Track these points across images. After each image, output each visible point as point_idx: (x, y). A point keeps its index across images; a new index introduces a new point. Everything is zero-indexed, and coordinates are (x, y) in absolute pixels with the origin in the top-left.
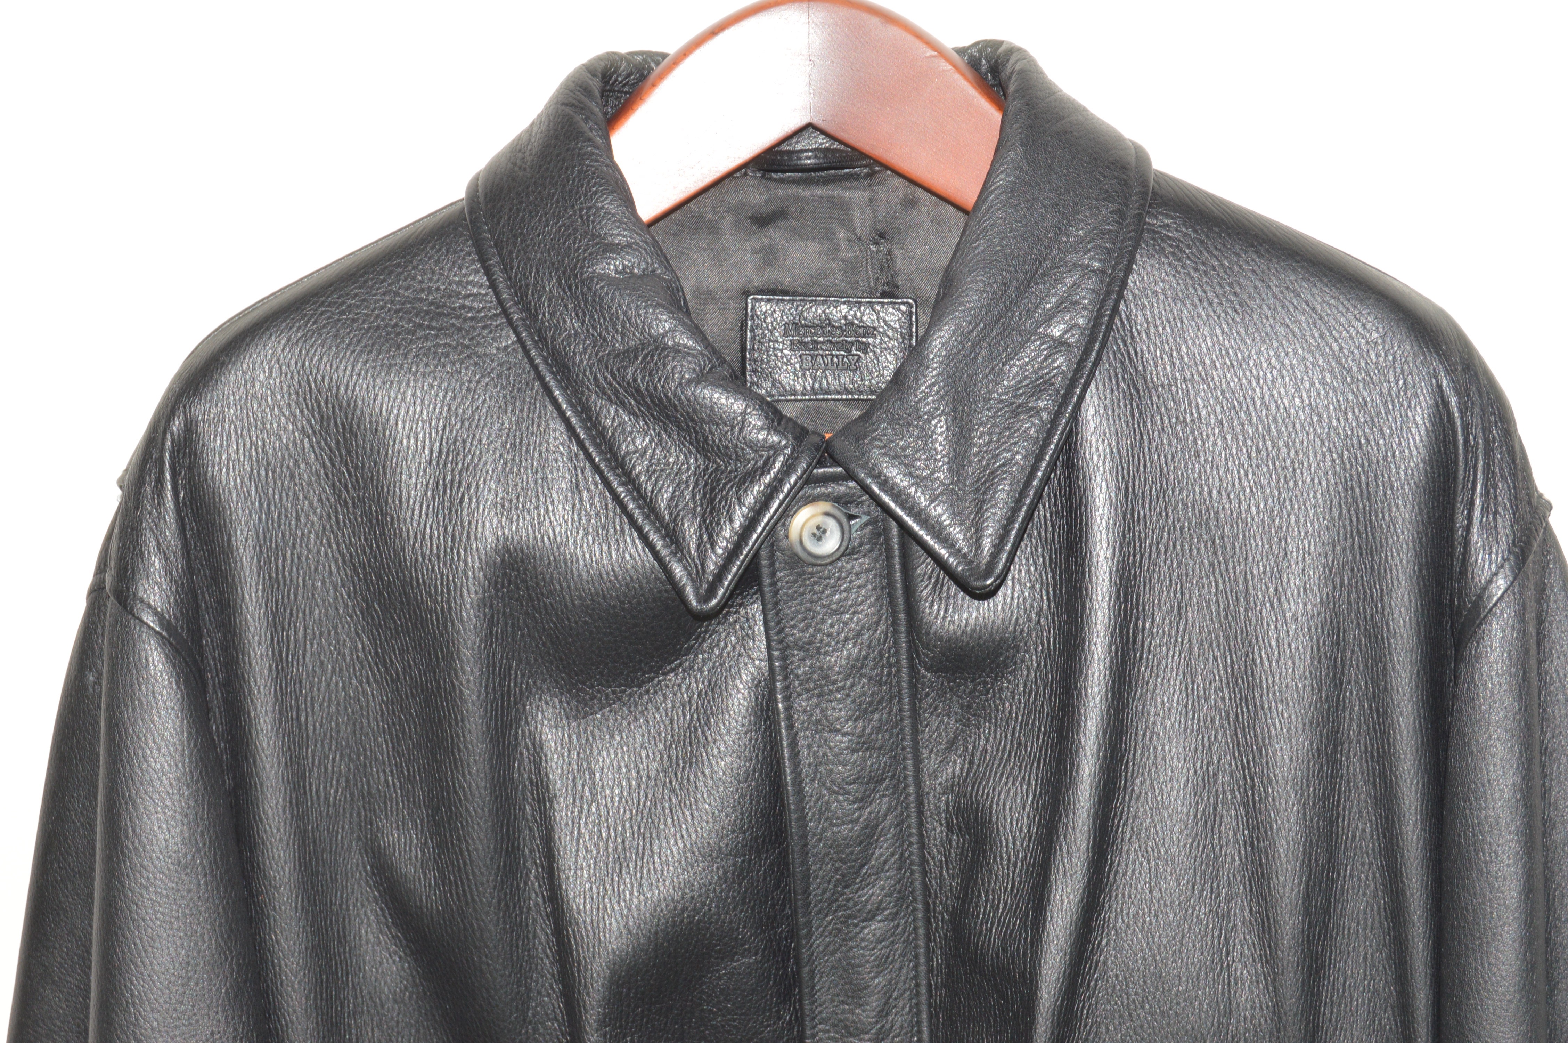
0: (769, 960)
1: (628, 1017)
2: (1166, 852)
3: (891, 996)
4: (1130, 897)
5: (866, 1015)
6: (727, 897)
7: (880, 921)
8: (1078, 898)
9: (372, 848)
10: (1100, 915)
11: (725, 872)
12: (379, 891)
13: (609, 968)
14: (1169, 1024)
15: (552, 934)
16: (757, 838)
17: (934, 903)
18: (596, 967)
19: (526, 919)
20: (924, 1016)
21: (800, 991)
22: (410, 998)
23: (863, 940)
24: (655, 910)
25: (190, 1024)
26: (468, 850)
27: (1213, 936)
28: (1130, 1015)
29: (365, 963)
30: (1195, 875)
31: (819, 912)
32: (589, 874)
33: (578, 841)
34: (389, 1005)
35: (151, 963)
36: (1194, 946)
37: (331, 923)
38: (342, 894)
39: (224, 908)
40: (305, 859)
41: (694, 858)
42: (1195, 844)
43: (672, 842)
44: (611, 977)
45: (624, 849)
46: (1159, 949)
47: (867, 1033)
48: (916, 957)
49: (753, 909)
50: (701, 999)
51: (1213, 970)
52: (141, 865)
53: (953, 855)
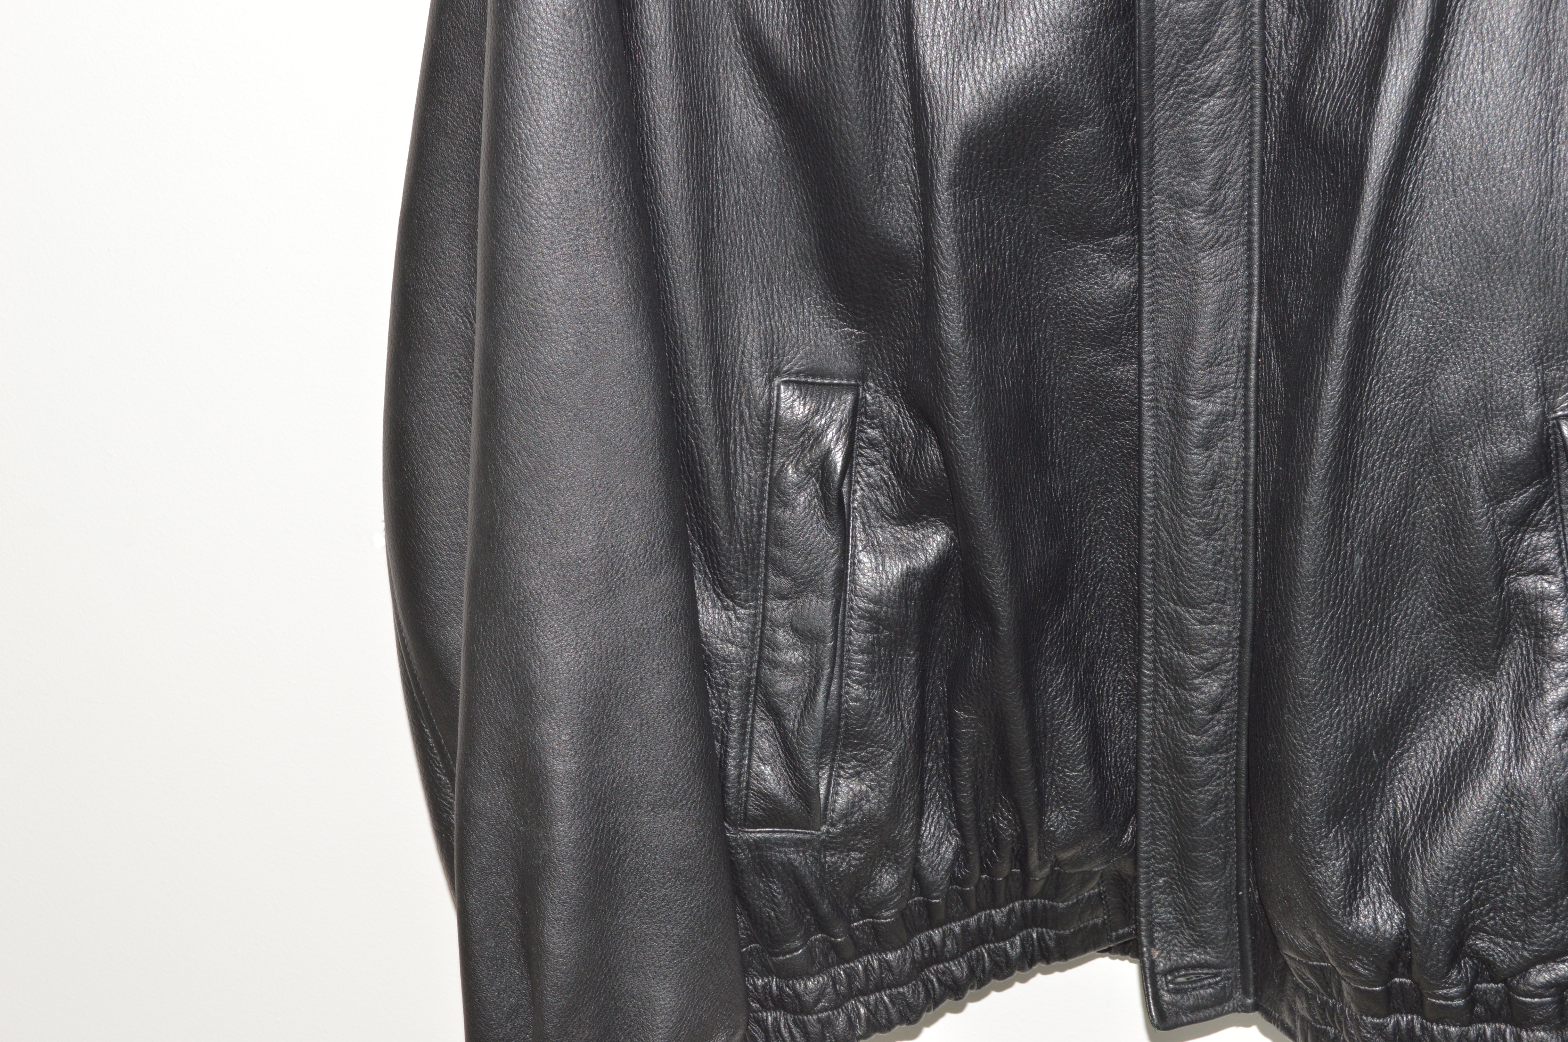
0: (1111, 131)
1: (976, 179)
2: (1501, 34)
3: (1225, 171)
4: (1462, 76)
5: (1200, 188)
6: (1075, 67)
7: (1219, 98)
8: (1412, 74)
9: (741, 14)
10: (1432, 93)
11: (1074, 43)
12: (747, 56)
13: (960, 130)
14: (1491, 201)
15: (908, 100)
16: (1106, 11)
17: (1272, 83)
18: (949, 127)
19: (885, 84)
20: (1256, 191)
21: (1139, 162)
22: (774, 158)
23: (1201, 115)
24: (1006, 77)
25: (573, 168)
26: (832, 15)
27: (1540, 118)
28: (1455, 191)
29: (732, 124)
30: (1527, 57)
31: (1161, 86)
32: (945, 41)
33: (936, 10)
34: (754, 164)
35: (538, 110)
36: (1521, 126)
37: (702, 84)
38: (713, 56)
39: (604, 61)
40: (679, 20)
41: (1046, 28)
42: (1529, 28)
43: (1025, 12)
44: (962, 139)
45: (979, 18)
46: (1487, 128)
47: (1200, 205)
48: (1251, 134)
49: (1099, 81)
50: (1045, 165)
51: (1538, 150)
52: (529, 17)
53: (1293, 36)
